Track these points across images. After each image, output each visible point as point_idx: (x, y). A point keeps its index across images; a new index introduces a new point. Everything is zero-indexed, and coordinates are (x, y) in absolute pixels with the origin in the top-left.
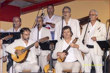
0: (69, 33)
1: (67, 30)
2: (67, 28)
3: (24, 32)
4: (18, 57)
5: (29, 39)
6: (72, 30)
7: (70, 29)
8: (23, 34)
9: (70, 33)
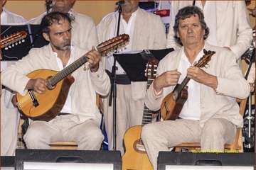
0: (197, 30)
1: (191, 20)
2: (192, 13)
3: (50, 27)
4: (36, 103)
5: (69, 45)
6: (206, 20)
7: (201, 16)
8: (48, 33)
9: (200, 27)
